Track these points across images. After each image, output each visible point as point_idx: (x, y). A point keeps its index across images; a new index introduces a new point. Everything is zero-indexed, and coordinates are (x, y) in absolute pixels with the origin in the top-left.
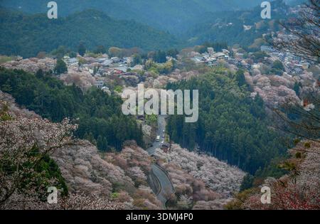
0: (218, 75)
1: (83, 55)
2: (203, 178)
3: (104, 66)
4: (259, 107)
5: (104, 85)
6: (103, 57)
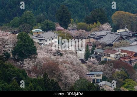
1: (66, 27)
3: (104, 46)
5: (104, 79)
6: (103, 30)
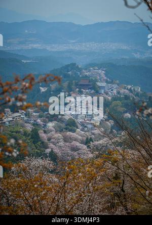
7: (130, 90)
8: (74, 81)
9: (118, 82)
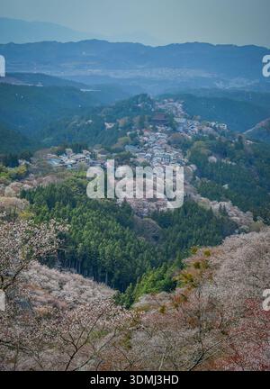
0: (80, 179)
2: (67, 298)
4: (127, 215)
7: (215, 128)
8: (146, 116)
9: (199, 117)
